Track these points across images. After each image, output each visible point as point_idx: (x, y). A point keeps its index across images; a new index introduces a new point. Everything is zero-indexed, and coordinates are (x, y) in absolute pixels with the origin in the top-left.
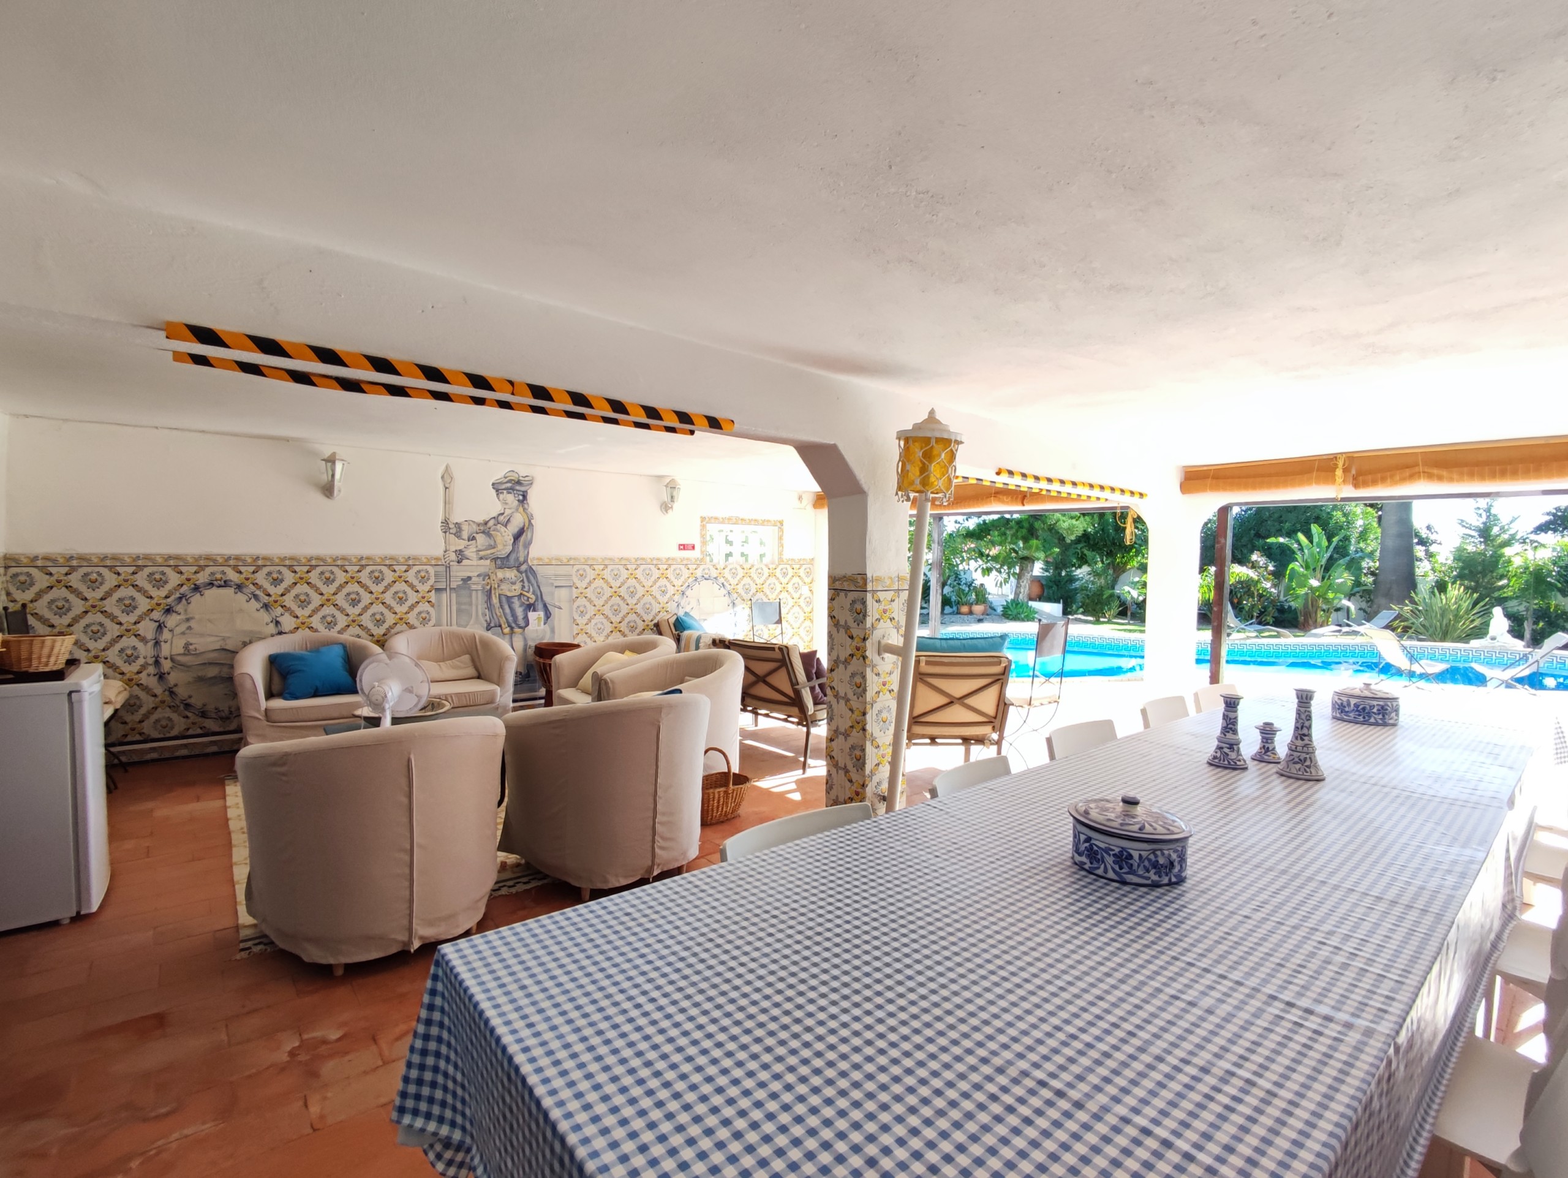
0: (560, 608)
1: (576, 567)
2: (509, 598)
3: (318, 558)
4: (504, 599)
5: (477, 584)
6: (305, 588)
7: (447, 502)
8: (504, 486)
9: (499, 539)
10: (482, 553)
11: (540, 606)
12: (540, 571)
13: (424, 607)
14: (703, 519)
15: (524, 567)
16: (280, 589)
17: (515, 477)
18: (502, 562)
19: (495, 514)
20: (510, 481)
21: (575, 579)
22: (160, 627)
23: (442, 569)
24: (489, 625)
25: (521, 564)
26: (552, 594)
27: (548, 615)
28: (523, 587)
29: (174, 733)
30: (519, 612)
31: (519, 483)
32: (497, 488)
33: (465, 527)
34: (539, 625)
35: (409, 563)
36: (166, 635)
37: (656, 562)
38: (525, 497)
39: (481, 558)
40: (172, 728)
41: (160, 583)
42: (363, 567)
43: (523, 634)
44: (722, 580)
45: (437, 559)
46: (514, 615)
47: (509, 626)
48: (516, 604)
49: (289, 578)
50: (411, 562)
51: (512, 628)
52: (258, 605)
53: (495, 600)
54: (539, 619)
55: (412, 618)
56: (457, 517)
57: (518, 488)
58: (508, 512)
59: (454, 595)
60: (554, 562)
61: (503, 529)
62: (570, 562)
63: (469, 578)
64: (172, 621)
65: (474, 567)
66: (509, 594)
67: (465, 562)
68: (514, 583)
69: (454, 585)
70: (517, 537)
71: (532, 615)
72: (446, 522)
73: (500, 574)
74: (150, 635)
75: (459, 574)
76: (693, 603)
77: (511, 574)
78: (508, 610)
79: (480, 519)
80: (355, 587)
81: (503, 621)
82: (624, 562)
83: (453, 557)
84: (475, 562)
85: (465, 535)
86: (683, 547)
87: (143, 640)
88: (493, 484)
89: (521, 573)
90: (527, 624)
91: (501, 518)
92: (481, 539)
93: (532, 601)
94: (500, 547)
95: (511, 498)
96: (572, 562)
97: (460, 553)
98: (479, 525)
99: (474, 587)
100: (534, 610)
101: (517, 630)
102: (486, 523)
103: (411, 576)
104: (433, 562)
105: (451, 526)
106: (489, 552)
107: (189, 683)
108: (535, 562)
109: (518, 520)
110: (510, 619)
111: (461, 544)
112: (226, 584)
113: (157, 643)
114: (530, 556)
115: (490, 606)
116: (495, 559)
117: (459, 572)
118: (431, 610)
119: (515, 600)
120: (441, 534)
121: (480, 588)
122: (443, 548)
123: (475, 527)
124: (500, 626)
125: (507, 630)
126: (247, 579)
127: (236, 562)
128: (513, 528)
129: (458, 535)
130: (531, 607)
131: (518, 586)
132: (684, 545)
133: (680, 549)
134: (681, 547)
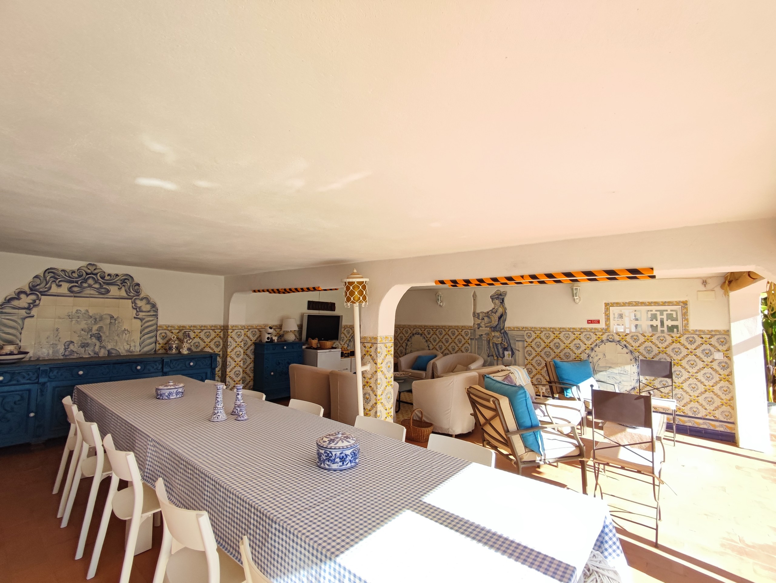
0: (519, 351)
1: (526, 332)
2: (496, 344)
3: (439, 326)
4: (494, 344)
6: (435, 336)
7: (475, 305)
8: (494, 297)
9: (493, 319)
10: (486, 325)
11: (509, 349)
12: (510, 333)
13: (467, 345)
14: (607, 304)
15: (503, 331)
16: (430, 336)
17: (499, 293)
18: (494, 329)
19: (491, 309)
20: (497, 295)
21: (526, 337)
22: (407, 345)
23: (473, 331)
24: (489, 355)
25: (501, 330)
27: (513, 354)
28: (502, 340)
30: (501, 350)
31: (501, 295)
32: (492, 298)
33: (481, 315)
35: (463, 328)
38: (503, 300)
39: (486, 327)
43: (502, 360)
47: (497, 356)
48: (500, 347)
49: (432, 332)
51: (498, 357)
52: (425, 341)
53: (491, 345)
54: (509, 354)
55: (463, 349)
56: (478, 311)
57: (500, 297)
58: (496, 307)
59: (476, 341)
60: (516, 329)
61: (494, 315)
62: (523, 329)
64: (409, 343)
66: (497, 343)
67: (481, 328)
68: (498, 338)
69: (477, 337)
70: (500, 318)
71: (506, 353)
72: (474, 313)
73: (493, 334)
77: (497, 334)
78: (496, 350)
79: (486, 311)
80: (448, 336)
81: (494, 354)
82: (553, 330)
83: (476, 326)
84: (484, 329)
85: (481, 318)
88: (491, 297)
89: (501, 333)
90: (504, 356)
91: (494, 310)
92: (486, 319)
93: (506, 347)
94: (493, 322)
95: (497, 302)
97: (479, 324)
98: (485, 313)
99: (483, 338)
101: (500, 358)
102: (488, 312)
103: (463, 333)
104: (470, 328)
105: (476, 314)
106: (489, 324)
109: (500, 310)
110: (497, 353)
111: (479, 321)
112: (419, 334)
114: (506, 326)
115: (489, 347)
116: (491, 328)
117: (478, 332)
118: (469, 346)
119: (499, 346)
121: (485, 339)
122: (473, 323)
123: (484, 314)
124: (493, 356)
125: (496, 358)
126: (423, 332)
128: (498, 314)
129: (478, 318)
132: (591, 321)
133: (588, 323)
134: (590, 322)
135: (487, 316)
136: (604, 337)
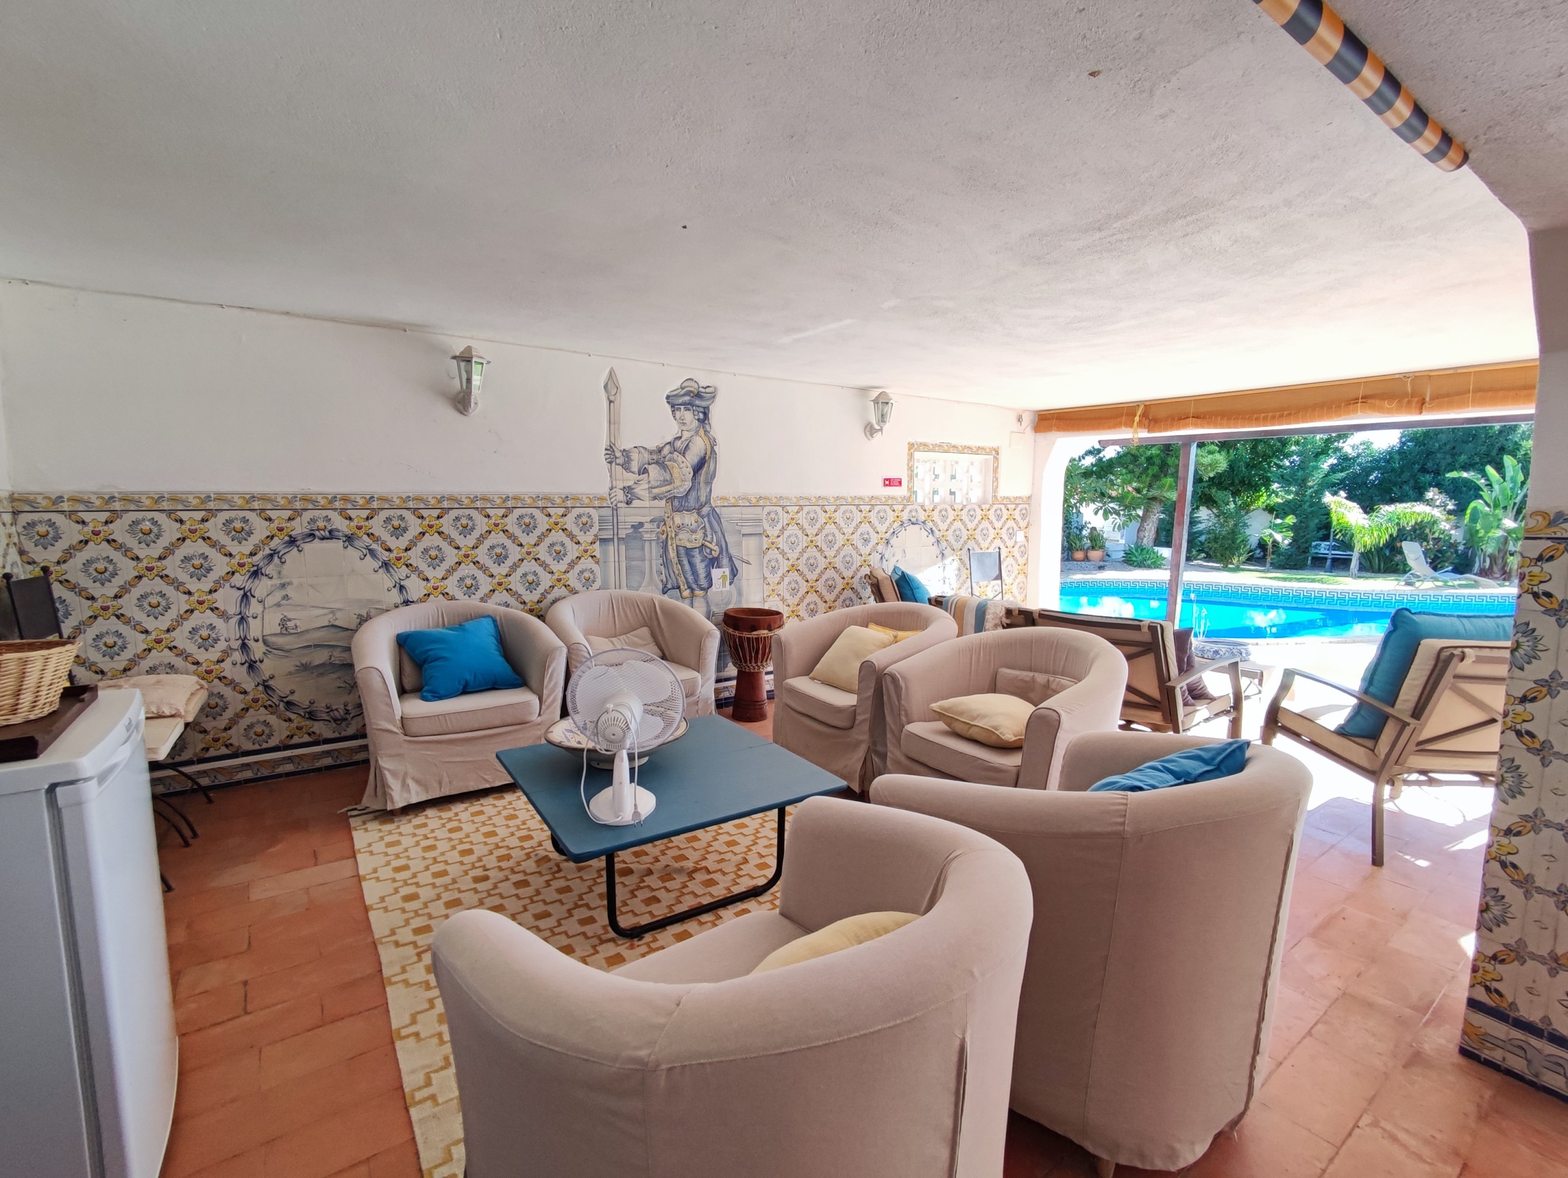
0: (748, 563)
1: (767, 509)
2: (688, 551)
3: (451, 499)
4: (682, 551)
5: (649, 533)
6: (436, 540)
7: (613, 422)
8: (680, 401)
9: (676, 472)
10: (656, 491)
11: (725, 561)
12: (724, 513)
13: (586, 563)
14: (911, 445)
15: (705, 510)
16: (403, 542)
17: (693, 387)
18: (679, 503)
19: (670, 439)
20: (687, 394)
21: (766, 525)
22: (246, 597)
23: (607, 512)
24: (665, 586)
25: (702, 506)
26: (739, 544)
27: (734, 573)
28: (705, 535)
29: (273, 742)
30: (701, 568)
31: (698, 395)
32: (672, 401)
33: (635, 456)
34: (724, 585)
35: (568, 503)
36: (255, 607)
37: (857, 503)
38: (706, 414)
39: (655, 498)
40: (270, 736)
41: (241, 534)
42: (510, 510)
43: (705, 597)
44: (930, 525)
45: (601, 499)
46: (694, 572)
47: (689, 587)
48: (697, 559)
49: (415, 526)
50: (569, 504)
51: (692, 590)
52: (376, 564)
53: (672, 554)
54: (724, 577)
55: (572, 579)
56: (625, 443)
57: (698, 402)
58: (686, 435)
59: (623, 548)
60: (741, 503)
61: (680, 458)
62: (760, 502)
63: (641, 524)
64: (261, 587)
65: (646, 509)
66: (689, 545)
67: (636, 503)
68: (694, 532)
69: (622, 534)
70: (698, 468)
71: (716, 573)
72: (610, 449)
73: (678, 519)
74: (232, 609)
75: (628, 519)
76: (899, 556)
77: (690, 519)
78: (687, 567)
79: (652, 445)
80: (501, 538)
81: (682, 581)
82: (821, 503)
83: (621, 496)
84: (647, 504)
85: (635, 466)
86: (889, 482)
87: (224, 615)
88: (668, 397)
89: (702, 517)
90: (710, 585)
91: (678, 444)
92: (654, 470)
93: (715, 554)
94: (677, 483)
95: (688, 416)
96: (761, 503)
97: (628, 490)
98: (651, 453)
99: (646, 536)
100: (719, 567)
101: (698, 592)
102: (660, 450)
103: (569, 522)
104: (597, 503)
105: (618, 454)
106: (664, 489)
107: (290, 673)
108: (719, 503)
109: (698, 446)
110: (691, 578)
111: (630, 479)
112: (332, 535)
113: (243, 620)
114: (713, 495)
115: (666, 563)
116: (672, 499)
117: (629, 516)
118: (596, 568)
119: (696, 553)
120: (606, 466)
121: (654, 536)
122: (609, 485)
123: (646, 455)
124: (679, 588)
125: (687, 593)
126: (359, 528)
127: (343, 504)
128: (693, 457)
129: (626, 467)
130: (713, 562)
131: (699, 535)
132: (889, 480)
133: (885, 485)
134: (887, 482)
135: (657, 463)
136: (905, 516)
